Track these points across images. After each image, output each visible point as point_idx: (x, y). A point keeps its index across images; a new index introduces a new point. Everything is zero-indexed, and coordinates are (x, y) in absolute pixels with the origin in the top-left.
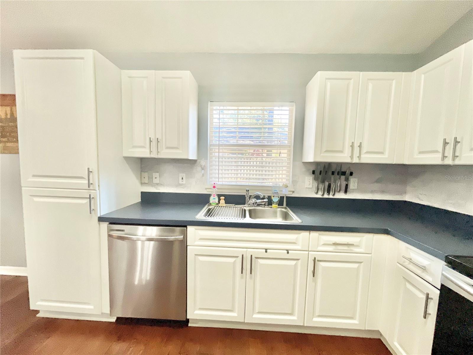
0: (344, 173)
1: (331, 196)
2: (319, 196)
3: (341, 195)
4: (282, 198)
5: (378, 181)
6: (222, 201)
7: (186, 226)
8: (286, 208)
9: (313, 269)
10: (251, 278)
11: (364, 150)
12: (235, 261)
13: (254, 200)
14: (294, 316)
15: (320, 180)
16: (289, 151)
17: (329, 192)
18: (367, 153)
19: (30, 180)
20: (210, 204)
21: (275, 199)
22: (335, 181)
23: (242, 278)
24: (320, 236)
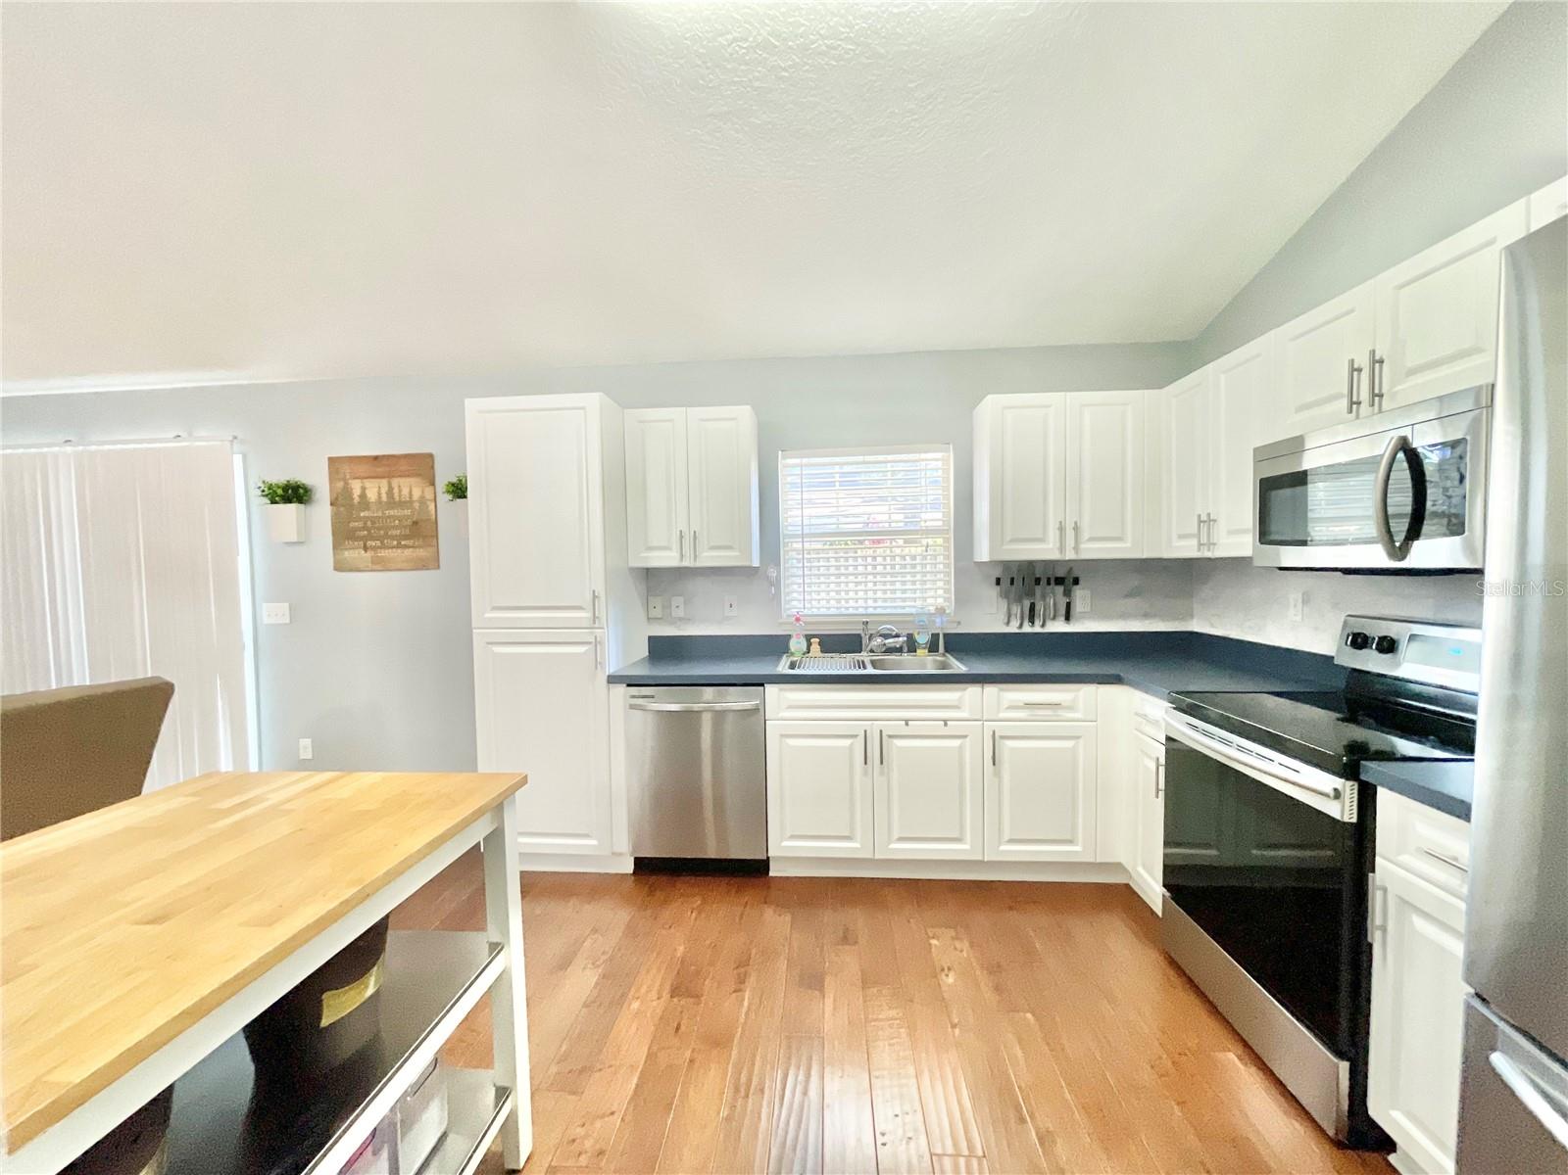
0: (1059, 581)
1: (1037, 629)
2: (1013, 628)
3: (1058, 627)
4: (935, 636)
5: (1131, 594)
6: (816, 648)
7: (762, 685)
8: (944, 655)
9: (991, 754)
10: (882, 773)
11: (1086, 535)
12: (852, 744)
13: (879, 640)
14: (965, 843)
15: (1012, 596)
16: (947, 540)
17: (1032, 621)
18: (1092, 539)
19: (487, 615)
20: (792, 654)
21: (922, 639)
22: (1044, 597)
23: (865, 773)
24: (1001, 693)
